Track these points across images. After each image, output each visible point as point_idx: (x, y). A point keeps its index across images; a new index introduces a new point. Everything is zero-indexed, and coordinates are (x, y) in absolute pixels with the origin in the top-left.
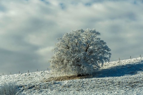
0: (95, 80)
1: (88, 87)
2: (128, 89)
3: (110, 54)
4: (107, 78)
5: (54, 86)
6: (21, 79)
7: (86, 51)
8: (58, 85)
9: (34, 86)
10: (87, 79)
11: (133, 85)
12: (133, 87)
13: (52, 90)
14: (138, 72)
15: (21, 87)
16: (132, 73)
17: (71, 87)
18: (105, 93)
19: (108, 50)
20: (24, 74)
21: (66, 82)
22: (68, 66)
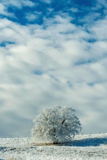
0: (63, 148)
1: (56, 153)
2: (85, 157)
3: (81, 128)
4: (72, 147)
5: (30, 149)
6: (10, 142)
7: (62, 123)
8: (34, 149)
9: (15, 149)
10: (57, 147)
11: (90, 155)
12: (90, 156)
13: (28, 153)
14: (101, 145)
15: (5, 148)
16: (95, 145)
17: (43, 151)
18: (67, 159)
19: (80, 124)
20: (14, 139)
21: (40, 148)
22: (45, 135)
